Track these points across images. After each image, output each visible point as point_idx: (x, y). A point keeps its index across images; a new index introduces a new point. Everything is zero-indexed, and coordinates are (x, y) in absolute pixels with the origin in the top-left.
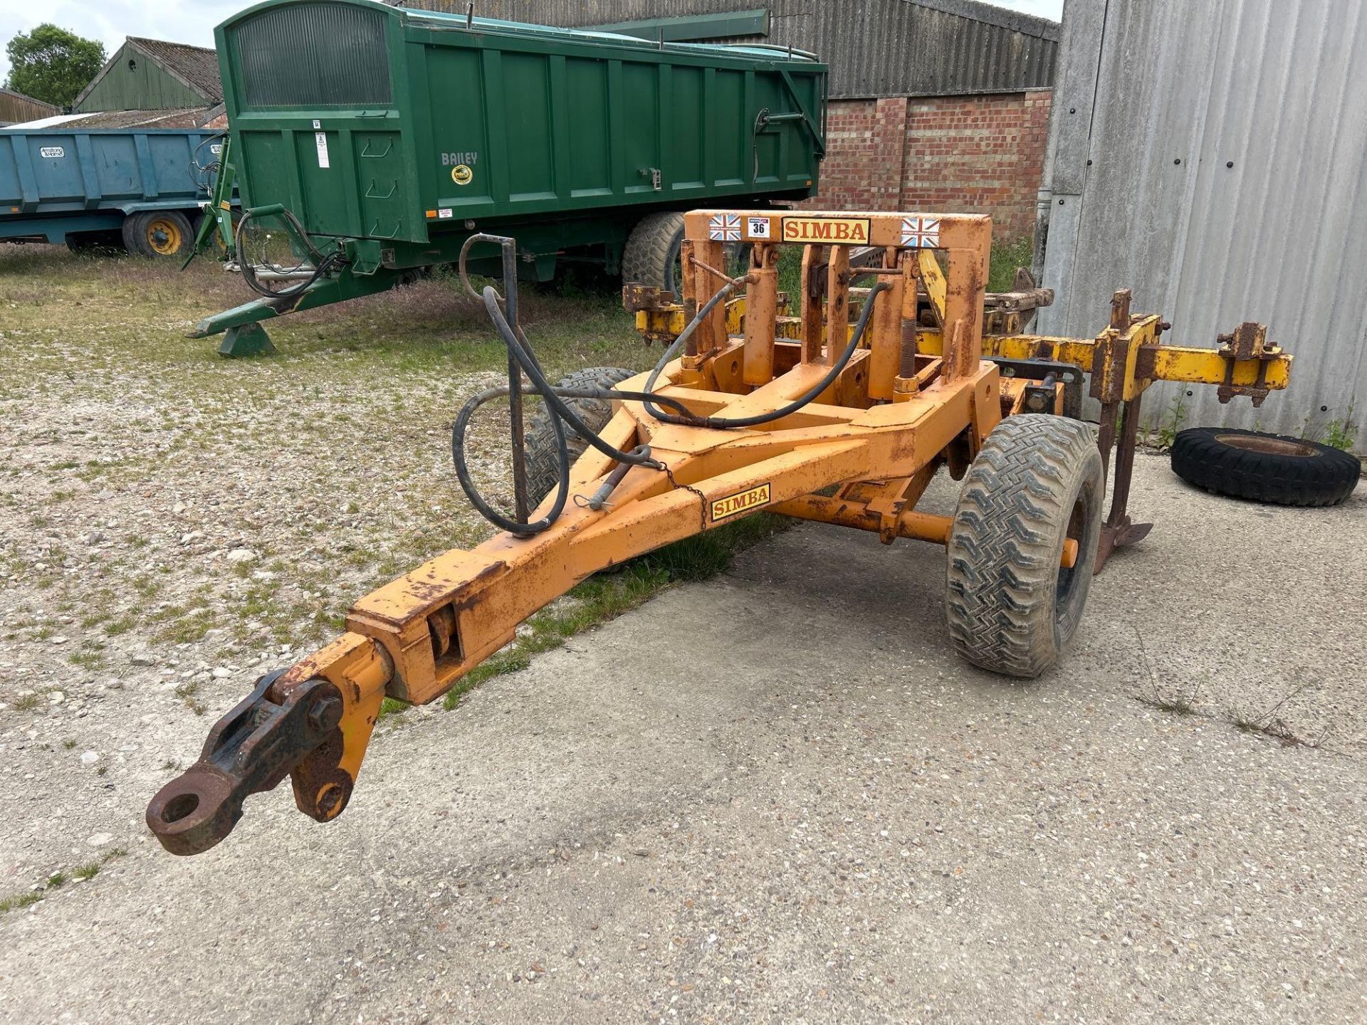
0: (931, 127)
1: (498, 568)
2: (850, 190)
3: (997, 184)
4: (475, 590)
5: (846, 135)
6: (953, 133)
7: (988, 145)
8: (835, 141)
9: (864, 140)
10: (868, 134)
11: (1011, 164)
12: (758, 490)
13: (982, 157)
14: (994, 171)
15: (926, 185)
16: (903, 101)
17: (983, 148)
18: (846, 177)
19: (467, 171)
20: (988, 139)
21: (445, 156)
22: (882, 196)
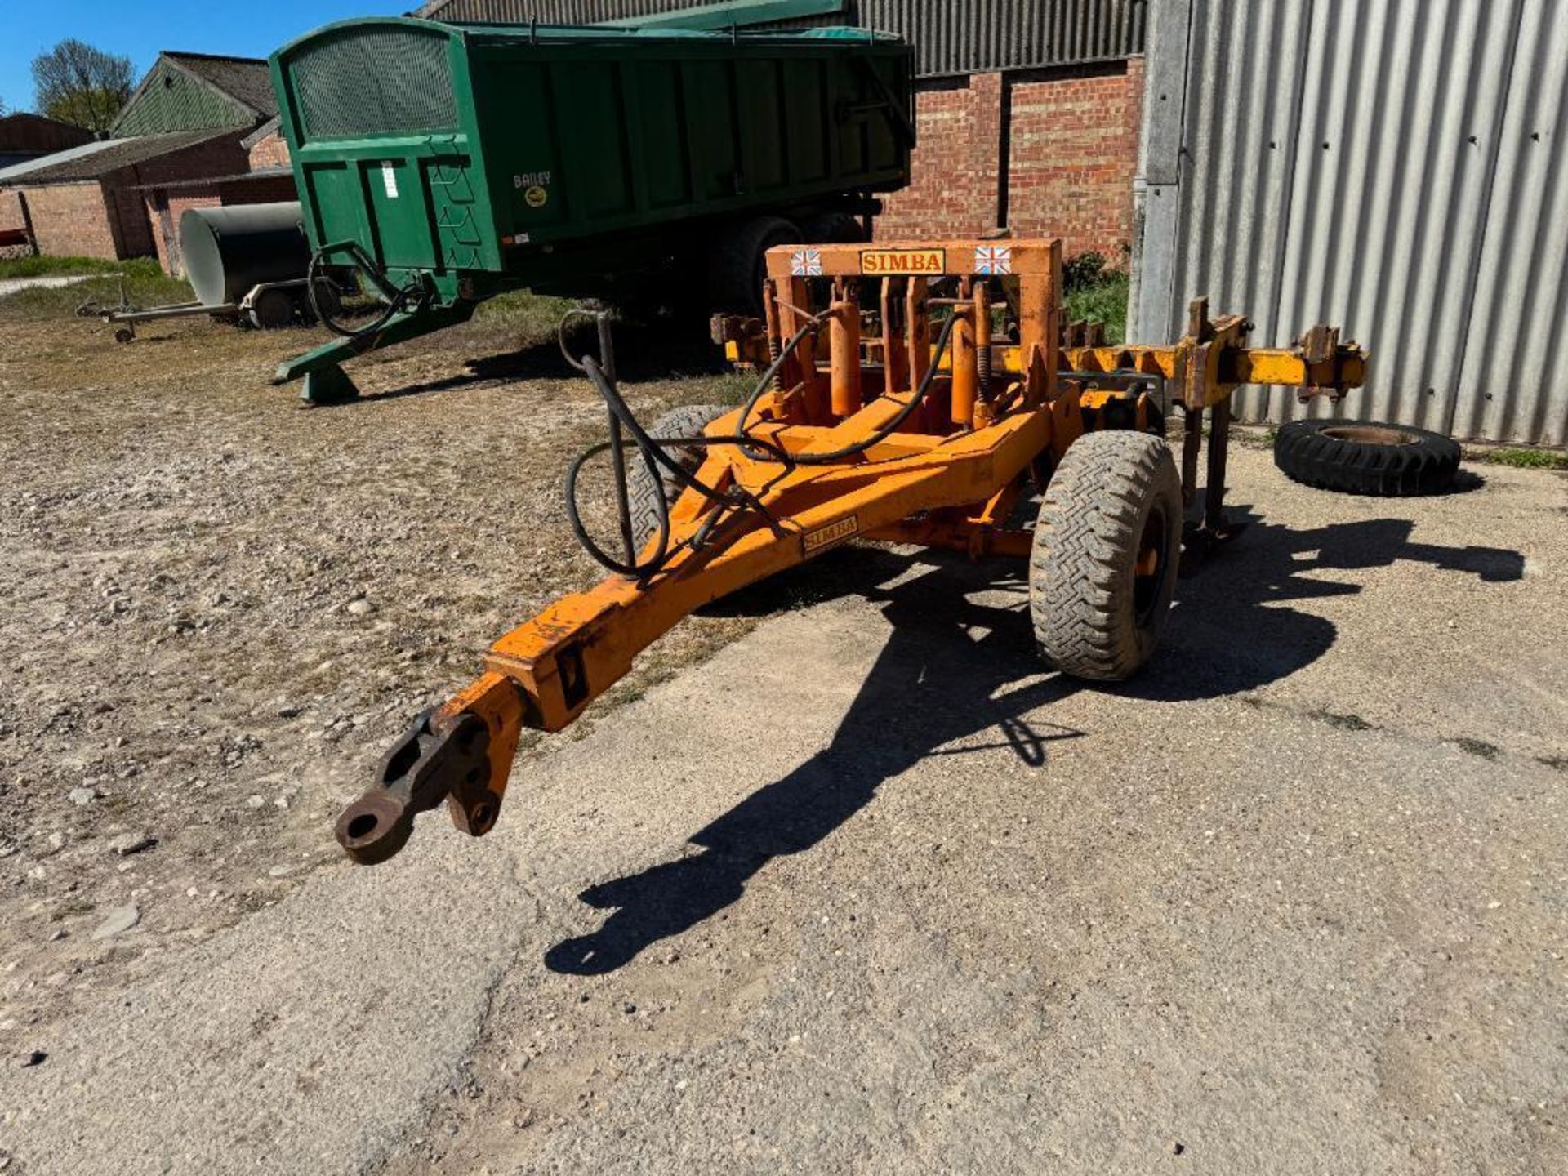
0: (1028, 103)
1: (614, 608)
2: (945, 175)
3: (1102, 161)
4: (594, 629)
5: (939, 116)
6: (1052, 108)
7: (1091, 118)
8: (927, 123)
9: (958, 121)
10: (962, 114)
11: (1116, 138)
12: (846, 522)
13: (1085, 133)
14: (1098, 146)
15: (1027, 165)
16: (998, 77)
17: (1086, 122)
18: (941, 162)
19: (542, 194)
20: (1090, 111)
21: (517, 179)
22: (980, 180)
